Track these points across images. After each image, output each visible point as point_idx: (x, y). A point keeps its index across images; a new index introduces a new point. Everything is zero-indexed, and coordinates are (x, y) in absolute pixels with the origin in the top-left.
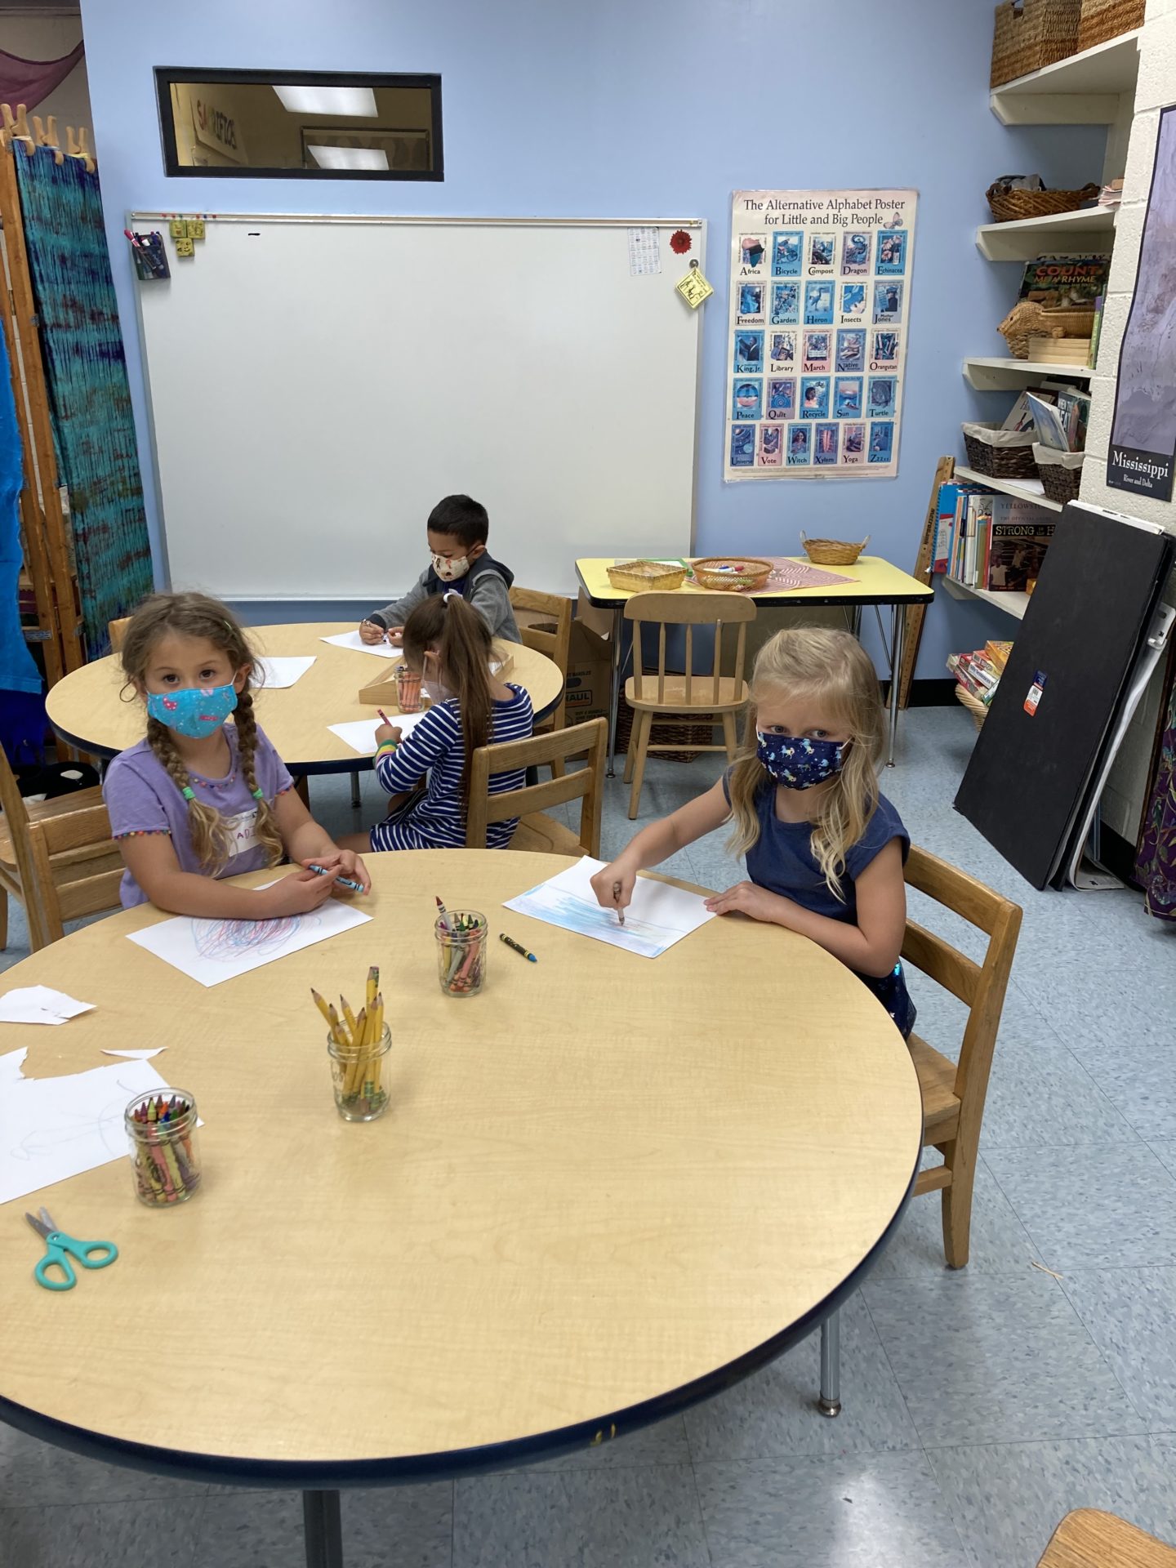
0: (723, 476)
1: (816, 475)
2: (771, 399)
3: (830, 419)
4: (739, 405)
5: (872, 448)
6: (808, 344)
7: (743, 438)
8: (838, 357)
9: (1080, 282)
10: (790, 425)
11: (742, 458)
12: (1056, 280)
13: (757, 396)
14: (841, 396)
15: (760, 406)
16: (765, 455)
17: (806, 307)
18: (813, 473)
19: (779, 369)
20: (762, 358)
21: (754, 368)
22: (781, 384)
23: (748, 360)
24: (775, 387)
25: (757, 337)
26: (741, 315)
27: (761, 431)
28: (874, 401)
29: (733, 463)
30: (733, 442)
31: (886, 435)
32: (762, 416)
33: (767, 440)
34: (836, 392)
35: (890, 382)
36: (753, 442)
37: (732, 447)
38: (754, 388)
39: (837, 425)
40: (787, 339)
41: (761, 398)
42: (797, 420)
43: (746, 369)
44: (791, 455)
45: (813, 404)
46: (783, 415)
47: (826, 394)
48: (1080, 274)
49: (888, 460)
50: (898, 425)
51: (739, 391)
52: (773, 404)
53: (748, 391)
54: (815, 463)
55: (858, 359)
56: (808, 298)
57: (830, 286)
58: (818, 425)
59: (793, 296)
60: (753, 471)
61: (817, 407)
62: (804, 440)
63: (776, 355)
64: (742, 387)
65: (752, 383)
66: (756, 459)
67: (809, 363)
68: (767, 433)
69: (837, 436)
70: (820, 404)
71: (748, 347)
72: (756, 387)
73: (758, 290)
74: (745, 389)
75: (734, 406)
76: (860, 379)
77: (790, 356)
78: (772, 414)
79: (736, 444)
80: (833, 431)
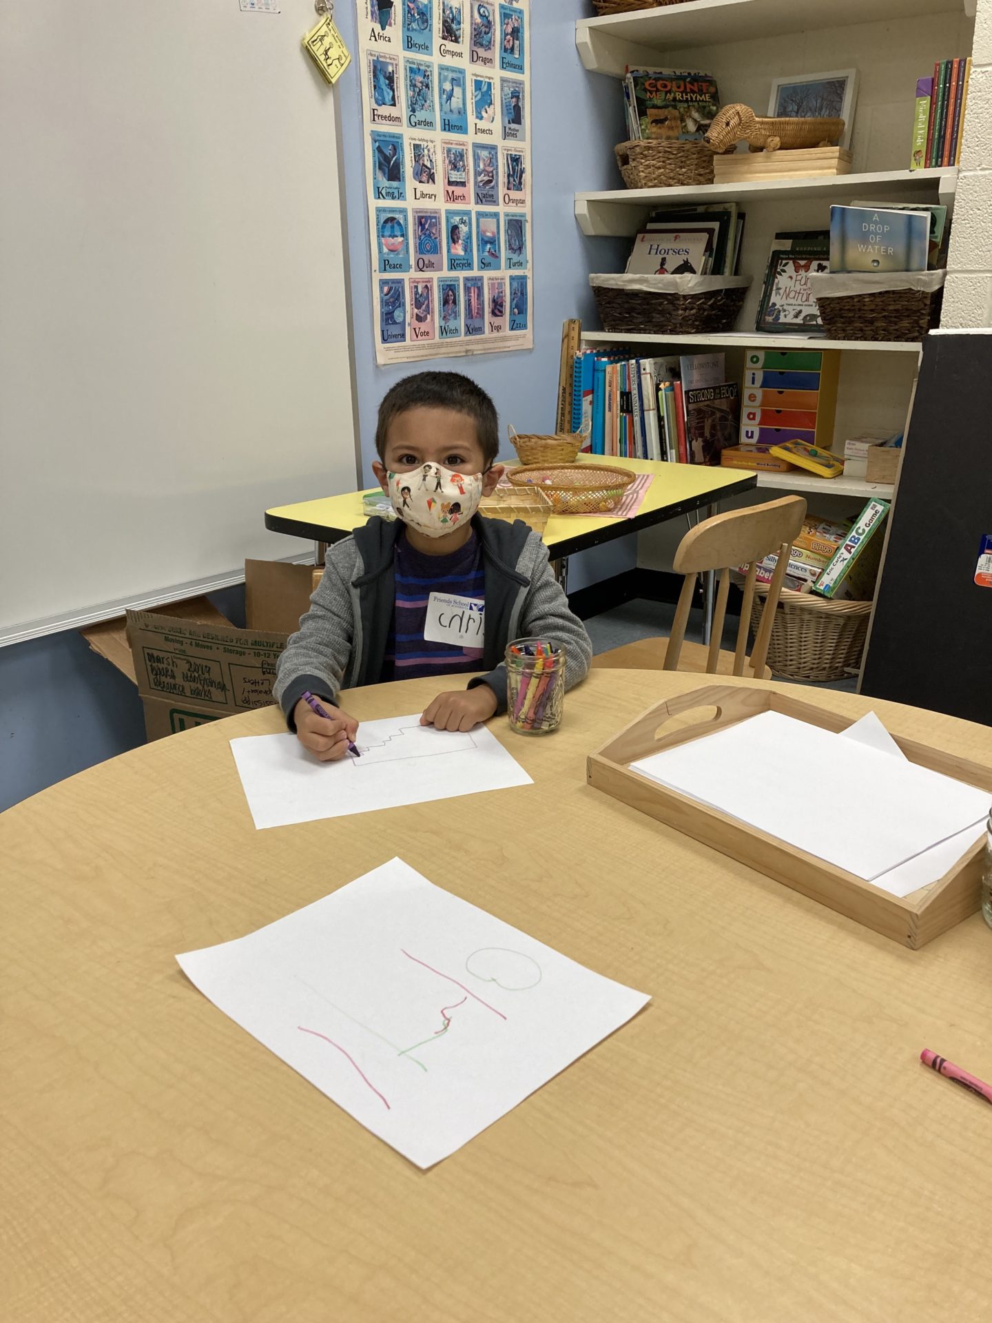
0: (375, 358)
1: (467, 351)
2: (418, 241)
3: (475, 273)
4: (385, 250)
5: (512, 313)
6: (447, 162)
7: (393, 297)
8: (476, 183)
9: (696, 101)
10: (440, 280)
11: (394, 330)
12: (670, 96)
13: (402, 236)
14: (482, 239)
15: (407, 252)
16: (416, 324)
17: (441, 105)
18: (463, 349)
19: (423, 195)
20: (404, 180)
21: (396, 194)
22: (426, 218)
23: (389, 179)
24: (420, 223)
25: (396, 145)
26: (376, 106)
27: (411, 288)
28: (511, 248)
29: (384, 340)
30: (382, 307)
31: (522, 294)
32: (410, 267)
33: (418, 304)
34: (478, 233)
35: (521, 221)
36: (404, 305)
37: (382, 313)
38: (399, 224)
39: (481, 279)
40: (426, 151)
41: (407, 239)
42: (446, 273)
43: (388, 194)
44: (443, 323)
45: (459, 250)
46: (431, 265)
47: (469, 237)
48: (693, 92)
49: (525, 327)
50: (531, 277)
51: (383, 227)
52: (421, 249)
53: (392, 227)
54: (466, 334)
55: (493, 187)
56: (442, 91)
57: (460, 76)
58: (466, 279)
59: (427, 86)
60: (406, 349)
61: (462, 253)
62: (454, 302)
63: (418, 175)
64: (386, 222)
65: (396, 216)
66: (408, 330)
67: (451, 189)
68: (417, 293)
69: (483, 296)
70: (466, 251)
71: (387, 159)
72: (401, 222)
73: (390, 69)
74: (389, 224)
75: (380, 251)
76: (496, 215)
77: (431, 178)
78: (421, 265)
79: (386, 309)
80: (478, 288)
